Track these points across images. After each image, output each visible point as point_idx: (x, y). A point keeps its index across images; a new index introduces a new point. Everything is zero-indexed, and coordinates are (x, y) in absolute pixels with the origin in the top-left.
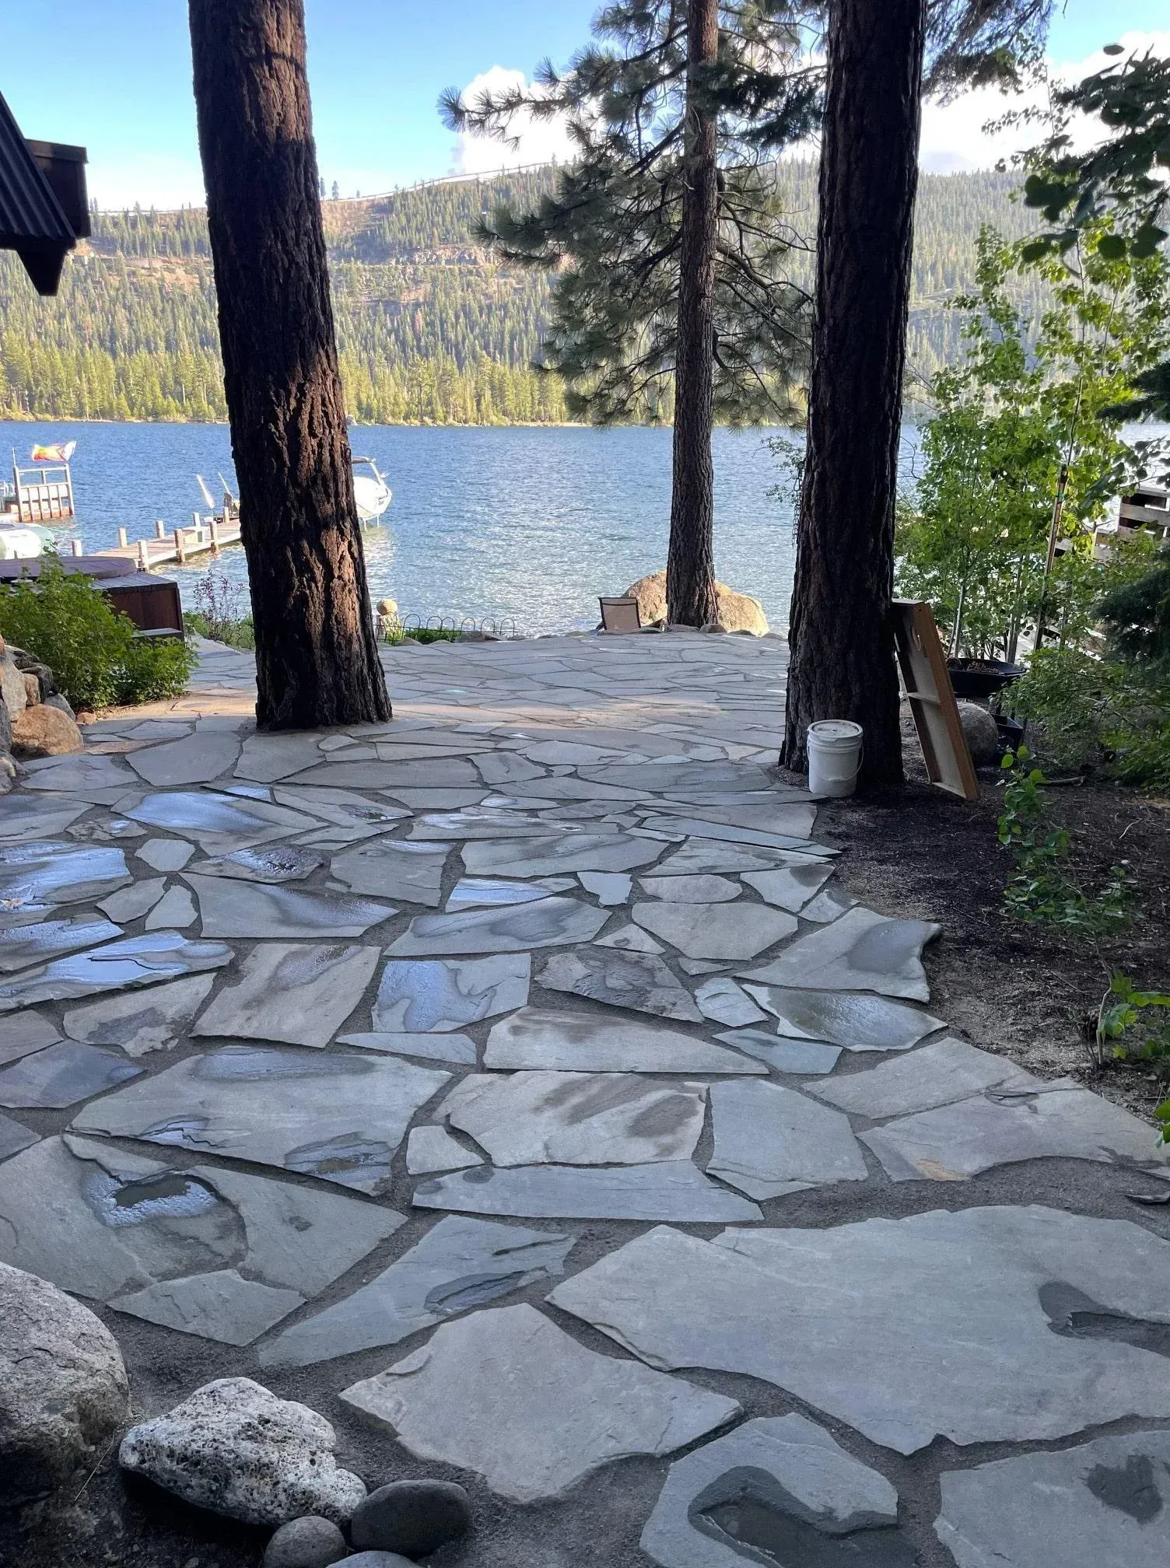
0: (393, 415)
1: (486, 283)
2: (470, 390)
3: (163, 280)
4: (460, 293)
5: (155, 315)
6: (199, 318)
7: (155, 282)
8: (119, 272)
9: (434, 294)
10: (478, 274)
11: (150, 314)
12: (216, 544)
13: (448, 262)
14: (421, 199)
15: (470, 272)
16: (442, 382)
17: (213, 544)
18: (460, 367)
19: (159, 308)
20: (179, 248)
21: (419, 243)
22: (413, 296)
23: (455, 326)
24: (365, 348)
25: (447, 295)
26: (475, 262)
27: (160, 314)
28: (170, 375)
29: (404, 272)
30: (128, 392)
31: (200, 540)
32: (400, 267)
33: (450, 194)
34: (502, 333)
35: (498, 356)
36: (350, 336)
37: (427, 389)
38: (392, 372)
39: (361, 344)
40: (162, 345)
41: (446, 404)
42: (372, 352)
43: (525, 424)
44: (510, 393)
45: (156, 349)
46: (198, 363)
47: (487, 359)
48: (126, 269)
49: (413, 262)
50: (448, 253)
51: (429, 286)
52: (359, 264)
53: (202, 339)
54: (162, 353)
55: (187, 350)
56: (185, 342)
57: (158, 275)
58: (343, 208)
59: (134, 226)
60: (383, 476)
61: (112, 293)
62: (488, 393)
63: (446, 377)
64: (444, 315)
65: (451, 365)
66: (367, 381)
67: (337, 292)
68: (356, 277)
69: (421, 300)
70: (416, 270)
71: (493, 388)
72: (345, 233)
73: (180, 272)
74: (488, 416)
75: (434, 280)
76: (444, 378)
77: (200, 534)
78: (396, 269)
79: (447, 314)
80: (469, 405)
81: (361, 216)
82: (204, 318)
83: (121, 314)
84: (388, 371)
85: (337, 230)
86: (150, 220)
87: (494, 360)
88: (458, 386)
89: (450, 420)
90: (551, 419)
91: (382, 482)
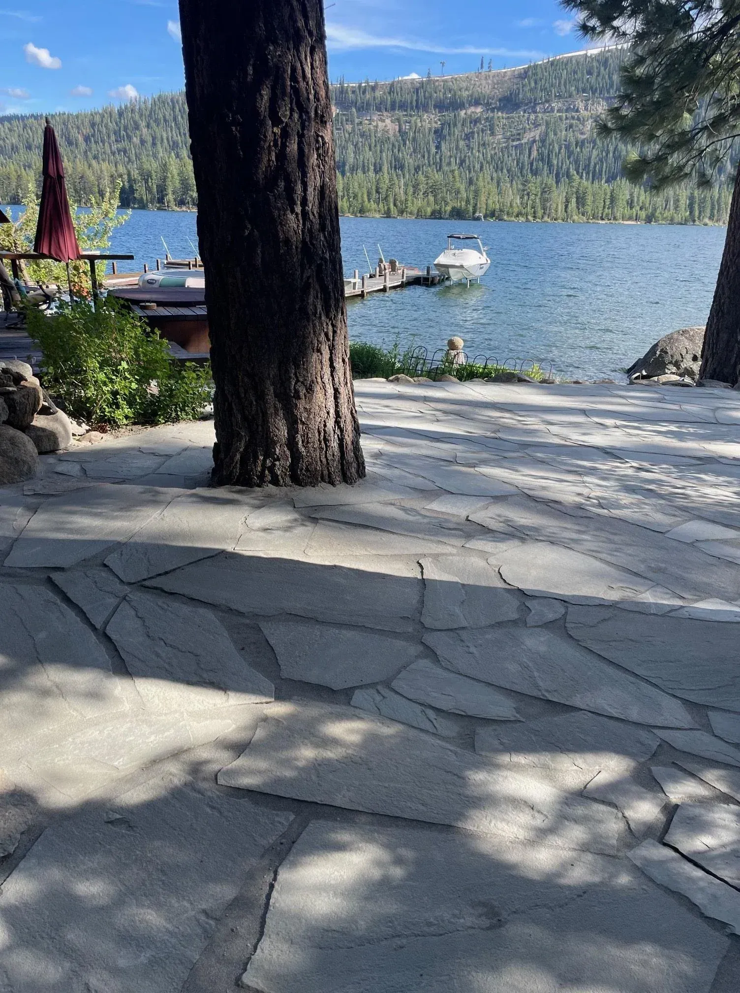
0: (508, 214)
1: (583, 125)
2: (561, 199)
3: (377, 126)
4: (564, 132)
5: (370, 149)
6: (396, 151)
7: (372, 128)
8: (352, 122)
9: (547, 134)
10: (578, 119)
11: (367, 149)
12: (366, 291)
13: (558, 111)
14: (546, 68)
15: (573, 118)
16: (543, 192)
17: (362, 292)
18: (557, 182)
19: (373, 145)
20: (389, 106)
21: (541, 99)
22: (532, 134)
23: (557, 156)
24: (496, 171)
25: (555, 134)
26: (577, 111)
27: (373, 148)
28: (374, 187)
29: (528, 119)
30: (349, 199)
31: (354, 288)
32: (526, 115)
33: (566, 64)
34: (590, 158)
35: (584, 175)
36: (487, 162)
37: (532, 197)
38: (511, 186)
39: (494, 168)
40: (372, 168)
41: (544, 209)
42: (500, 172)
43: (597, 221)
44: (589, 199)
45: (368, 170)
46: (391, 180)
47: (576, 177)
48: (357, 121)
49: (535, 112)
50: (560, 105)
51: (544, 127)
52: (500, 114)
53: (395, 165)
54: (371, 174)
55: (386, 172)
56: (385, 168)
57: (374, 124)
58: (493, 77)
59: (364, 92)
60: (485, 249)
61: (347, 135)
62: (574, 200)
63: (546, 189)
64: (551, 147)
65: (551, 181)
66: (494, 190)
67: (483, 133)
68: (496, 122)
69: (537, 138)
70: (537, 117)
71: (577, 198)
72: (493, 93)
73: (388, 121)
74: (572, 216)
75: (547, 124)
76: (545, 190)
77: (355, 284)
78: (523, 116)
79: (553, 147)
80: (560, 208)
81: (505, 81)
82: (399, 151)
83: (351, 148)
84: (509, 185)
85: (488, 92)
86: (373, 89)
87: (581, 177)
88: (555, 194)
89: (546, 218)
90: (615, 219)
91: (484, 254)
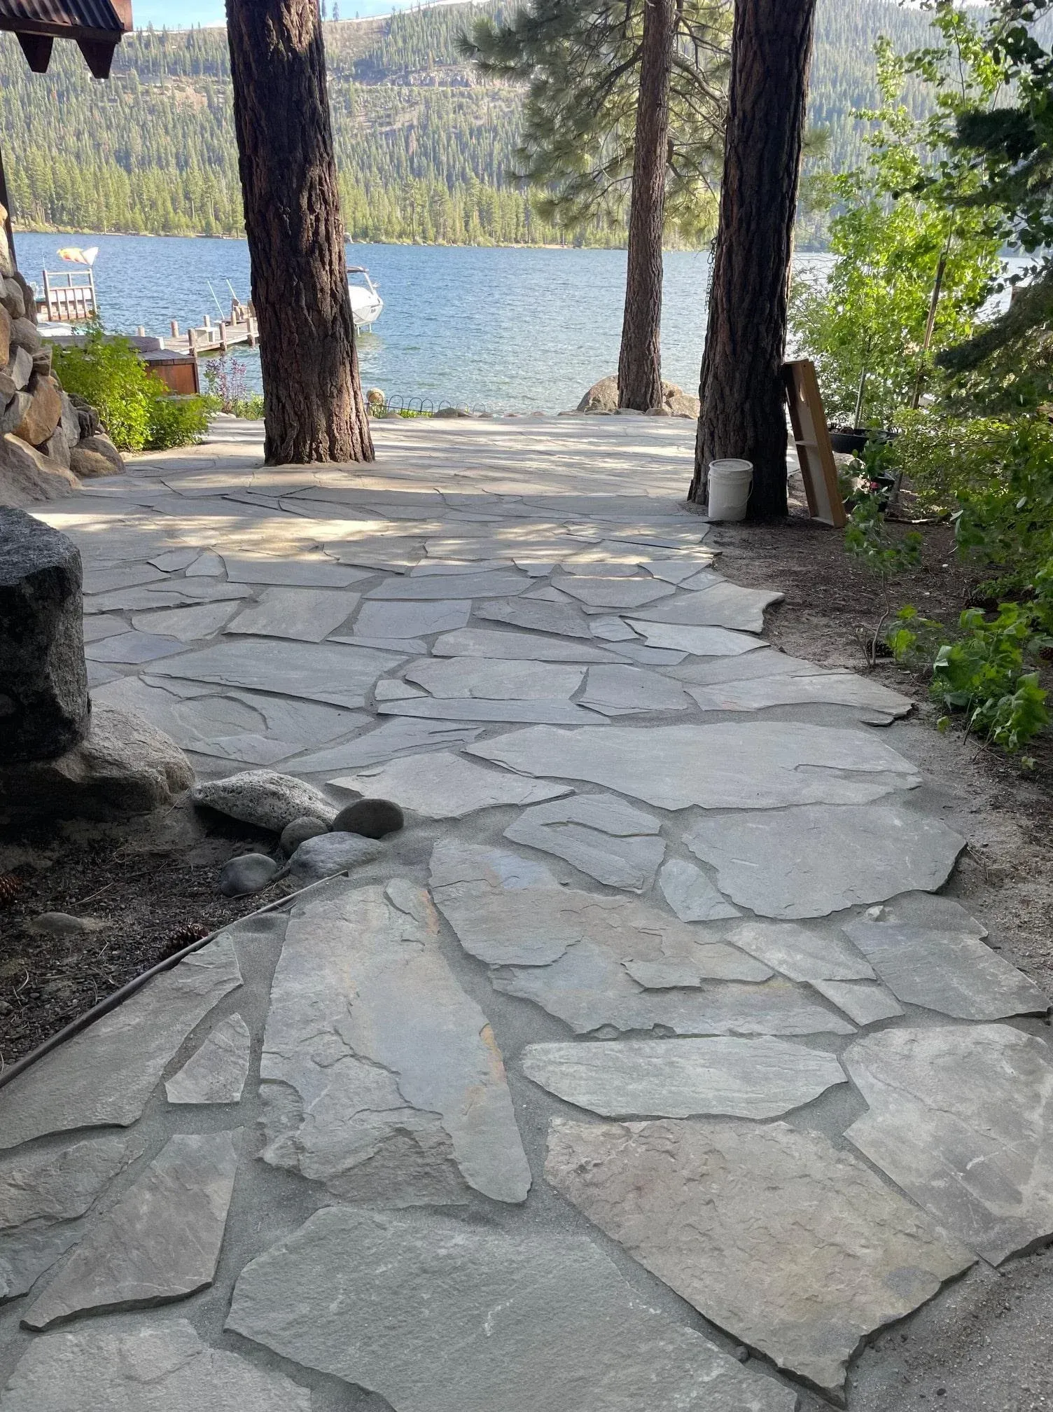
0: (387, 233)
1: (477, 105)
2: (459, 213)
3: (173, 98)
4: (452, 115)
5: (167, 132)
6: (207, 135)
7: (166, 100)
8: (134, 90)
9: (428, 117)
10: (470, 97)
11: (162, 131)
13: (441, 84)
14: (416, 21)
15: (462, 94)
16: (433, 202)
18: (450, 188)
19: (170, 126)
20: (188, 68)
21: (414, 65)
22: (407, 116)
23: (446, 149)
24: (362, 169)
25: (440, 118)
26: (467, 85)
27: (171, 132)
28: (180, 191)
29: (399, 94)
30: (143, 207)
31: (211, 340)
32: (396, 88)
33: (445, 16)
34: (491, 155)
35: (486, 178)
36: (348, 156)
37: (419, 209)
38: (386, 192)
39: (358, 164)
40: (173, 161)
41: (436, 225)
42: (368, 171)
43: (510, 245)
44: (497, 213)
45: (168, 164)
46: (206, 180)
47: (476, 181)
48: (140, 88)
49: (408, 84)
50: (442, 75)
51: (422, 107)
52: (358, 85)
53: (209, 157)
54: (173, 170)
55: (196, 168)
56: (194, 161)
57: (169, 93)
58: (342, 29)
59: (147, 46)
60: (375, 286)
61: (127, 110)
62: (476, 214)
63: (436, 198)
64: (436, 136)
65: (442, 186)
66: (363, 200)
67: (336, 112)
68: (354, 97)
69: (415, 123)
70: (411, 91)
71: (480, 211)
72: (344, 53)
73: (190, 90)
74: (475, 237)
75: (427, 103)
76: (436, 199)
78: (392, 90)
79: (439, 136)
80: (458, 225)
81: (360, 38)
82: (212, 135)
83: (135, 130)
84: (382, 191)
85: (337, 51)
86: (162, 40)
87: (482, 181)
88: (448, 206)
89: (440, 240)
90: (533, 241)
91: (374, 292)
